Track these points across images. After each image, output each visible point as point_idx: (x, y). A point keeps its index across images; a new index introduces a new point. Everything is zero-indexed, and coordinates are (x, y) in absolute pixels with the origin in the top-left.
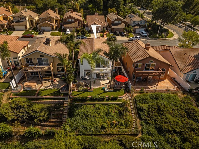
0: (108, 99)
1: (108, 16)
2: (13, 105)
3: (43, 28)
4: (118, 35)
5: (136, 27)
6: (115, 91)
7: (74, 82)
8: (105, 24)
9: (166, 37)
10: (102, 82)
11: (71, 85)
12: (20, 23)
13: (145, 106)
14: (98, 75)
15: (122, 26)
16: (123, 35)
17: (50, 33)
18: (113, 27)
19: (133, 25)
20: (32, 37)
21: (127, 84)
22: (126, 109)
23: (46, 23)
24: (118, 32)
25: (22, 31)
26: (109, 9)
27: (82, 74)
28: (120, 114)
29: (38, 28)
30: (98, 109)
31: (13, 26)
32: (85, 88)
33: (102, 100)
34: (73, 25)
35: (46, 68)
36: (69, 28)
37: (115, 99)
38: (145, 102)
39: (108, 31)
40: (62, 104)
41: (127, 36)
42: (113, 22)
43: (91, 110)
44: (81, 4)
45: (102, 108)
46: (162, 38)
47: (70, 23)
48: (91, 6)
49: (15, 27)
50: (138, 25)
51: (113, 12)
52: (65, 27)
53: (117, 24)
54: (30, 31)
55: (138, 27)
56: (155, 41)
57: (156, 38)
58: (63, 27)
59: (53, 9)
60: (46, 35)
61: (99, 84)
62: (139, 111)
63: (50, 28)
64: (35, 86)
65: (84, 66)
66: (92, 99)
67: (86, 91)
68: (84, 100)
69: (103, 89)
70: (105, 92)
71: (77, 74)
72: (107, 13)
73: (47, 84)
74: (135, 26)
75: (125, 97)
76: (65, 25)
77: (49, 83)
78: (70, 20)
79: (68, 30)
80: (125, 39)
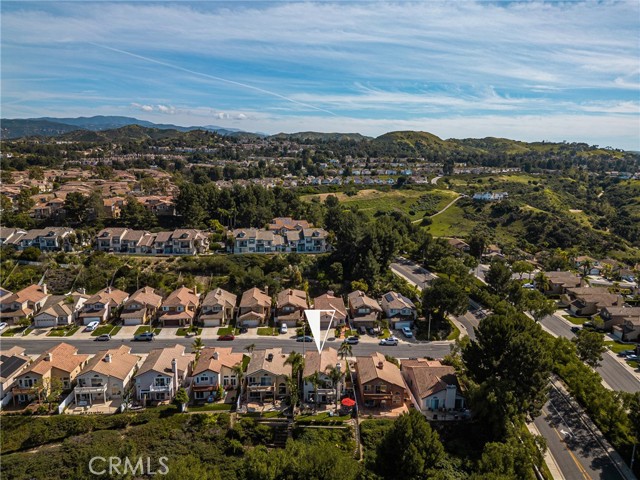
0: (332, 424)
1: (351, 296)
2: (244, 424)
3: (245, 322)
4: (363, 333)
5: (395, 320)
6: (341, 415)
7: (297, 406)
8: (344, 314)
9: (444, 339)
10: (328, 406)
11: (295, 409)
12: (214, 316)
13: (368, 431)
14: (324, 397)
15: (372, 317)
16: (372, 334)
17: (255, 330)
18: (356, 319)
19: (391, 314)
20: (232, 339)
21: (354, 409)
22: (350, 435)
23: (252, 315)
24: (364, 329)
25: (214, 327)
26: (354, 283)
27: (306, 396)
28: (344, 439)
29: (236, 321)
30: (322, 433)
31: (202, 320)
32: (309, 412)
33: (326, 424)
34: (292, 316)
35: (269, 388)
36: (285, 321)
37: (339, 424)
38: (370, 428)
39: (347, 326)
40: (286, 426)
41: (379, 334)
42: (357, 310)
43: (315, 433)
44: (305, 269)
45: (326, 432)
46: (438, 339)
47: (287, 313)
48: (322, 275)
49: (205, 321)
50: (398, 315)
51: (359, 288)
52: (280, 320)
53: (363, 315)
54: (227, 326)
55: (398, 320)
56: (423, 347)
57: (427, 339)
58: (275, 320)
59: (260, 286)
60: (251, 333)
61: (325, 409)
62: (363, 436)
63: (256, 322)
64: (258, 408)
65: (308, 387)
66: (316, 423)
67: (310, 414)
68: (308, 423)
69: (328, 414)
70: (330, 416)
71: (301, 396)
72: (350, 290)
73: (268, 407)
74: (393, 317)
75: (351, 422)
76: (279, 318)
77: (271, 406)
78: (288, 309)
79: (284, 325)
80: (376, 340)
